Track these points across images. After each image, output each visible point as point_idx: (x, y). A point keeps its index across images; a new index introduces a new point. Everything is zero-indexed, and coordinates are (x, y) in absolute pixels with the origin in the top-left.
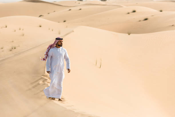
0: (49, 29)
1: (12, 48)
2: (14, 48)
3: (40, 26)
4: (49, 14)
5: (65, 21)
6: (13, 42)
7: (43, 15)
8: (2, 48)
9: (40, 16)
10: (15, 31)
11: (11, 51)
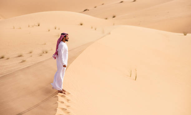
0: (92, 28)
1: (43, 53)
2: (45, 52)
3: (81, 25)
4: (95, 7)
5: (114, 17)
6: (45, 44)
7: (88, 9)
8: (31, 53)
9: (85, 10)
10: (49, 31)
11: (41, 55)
